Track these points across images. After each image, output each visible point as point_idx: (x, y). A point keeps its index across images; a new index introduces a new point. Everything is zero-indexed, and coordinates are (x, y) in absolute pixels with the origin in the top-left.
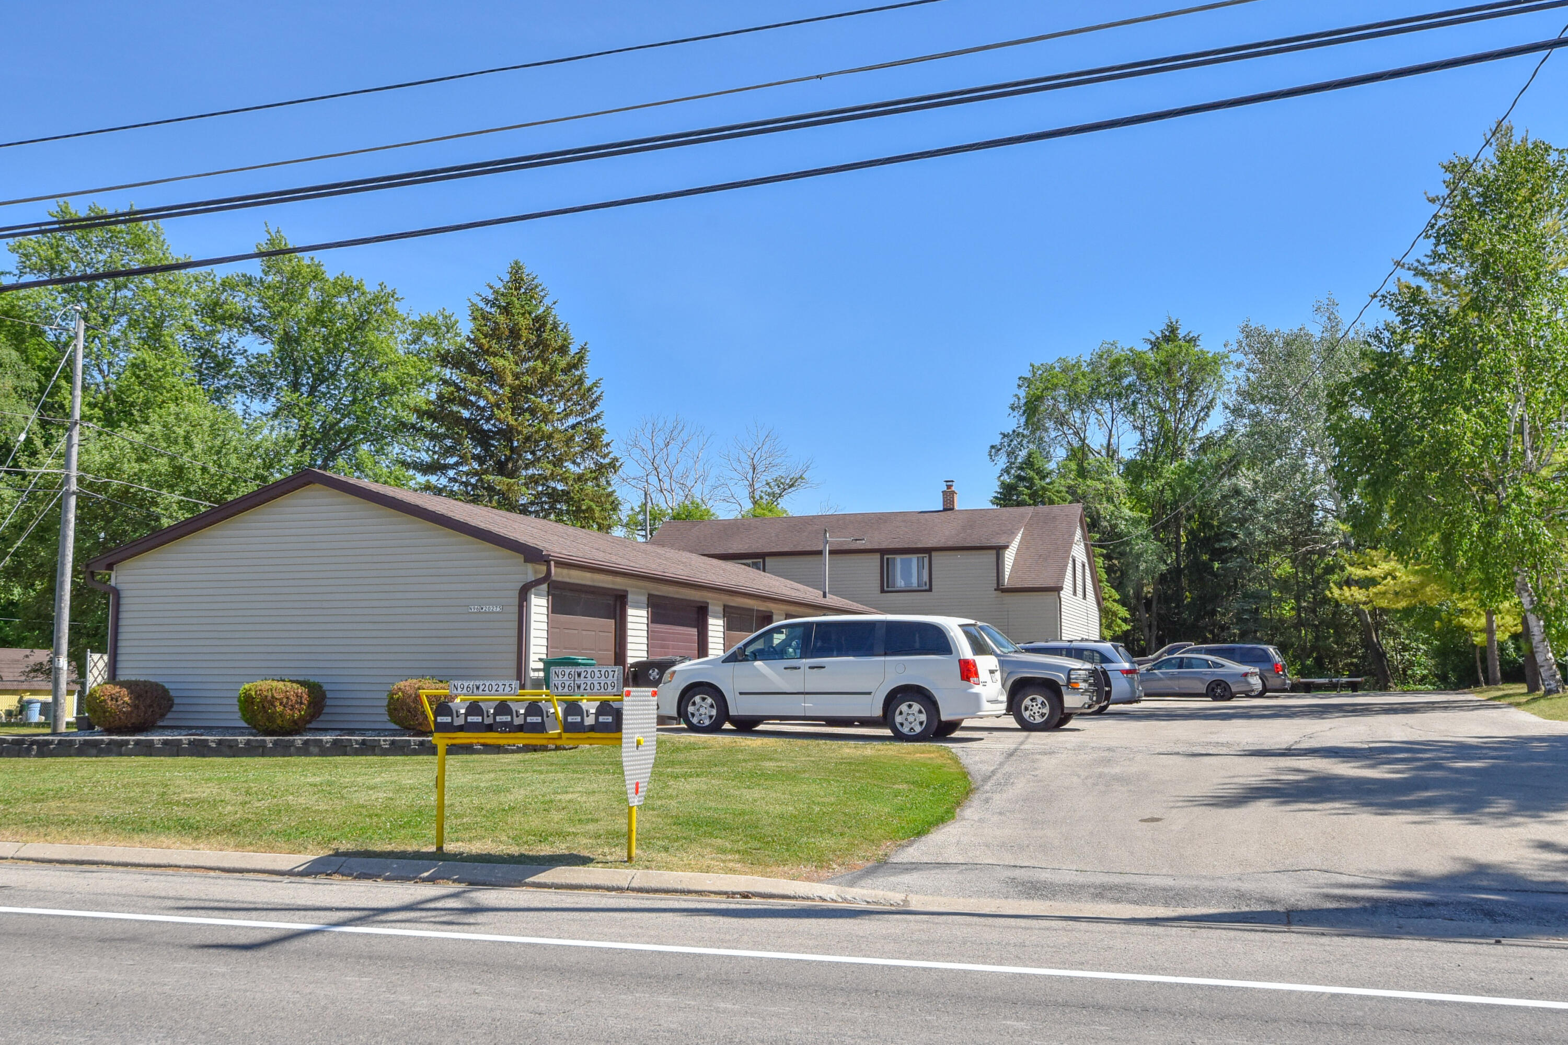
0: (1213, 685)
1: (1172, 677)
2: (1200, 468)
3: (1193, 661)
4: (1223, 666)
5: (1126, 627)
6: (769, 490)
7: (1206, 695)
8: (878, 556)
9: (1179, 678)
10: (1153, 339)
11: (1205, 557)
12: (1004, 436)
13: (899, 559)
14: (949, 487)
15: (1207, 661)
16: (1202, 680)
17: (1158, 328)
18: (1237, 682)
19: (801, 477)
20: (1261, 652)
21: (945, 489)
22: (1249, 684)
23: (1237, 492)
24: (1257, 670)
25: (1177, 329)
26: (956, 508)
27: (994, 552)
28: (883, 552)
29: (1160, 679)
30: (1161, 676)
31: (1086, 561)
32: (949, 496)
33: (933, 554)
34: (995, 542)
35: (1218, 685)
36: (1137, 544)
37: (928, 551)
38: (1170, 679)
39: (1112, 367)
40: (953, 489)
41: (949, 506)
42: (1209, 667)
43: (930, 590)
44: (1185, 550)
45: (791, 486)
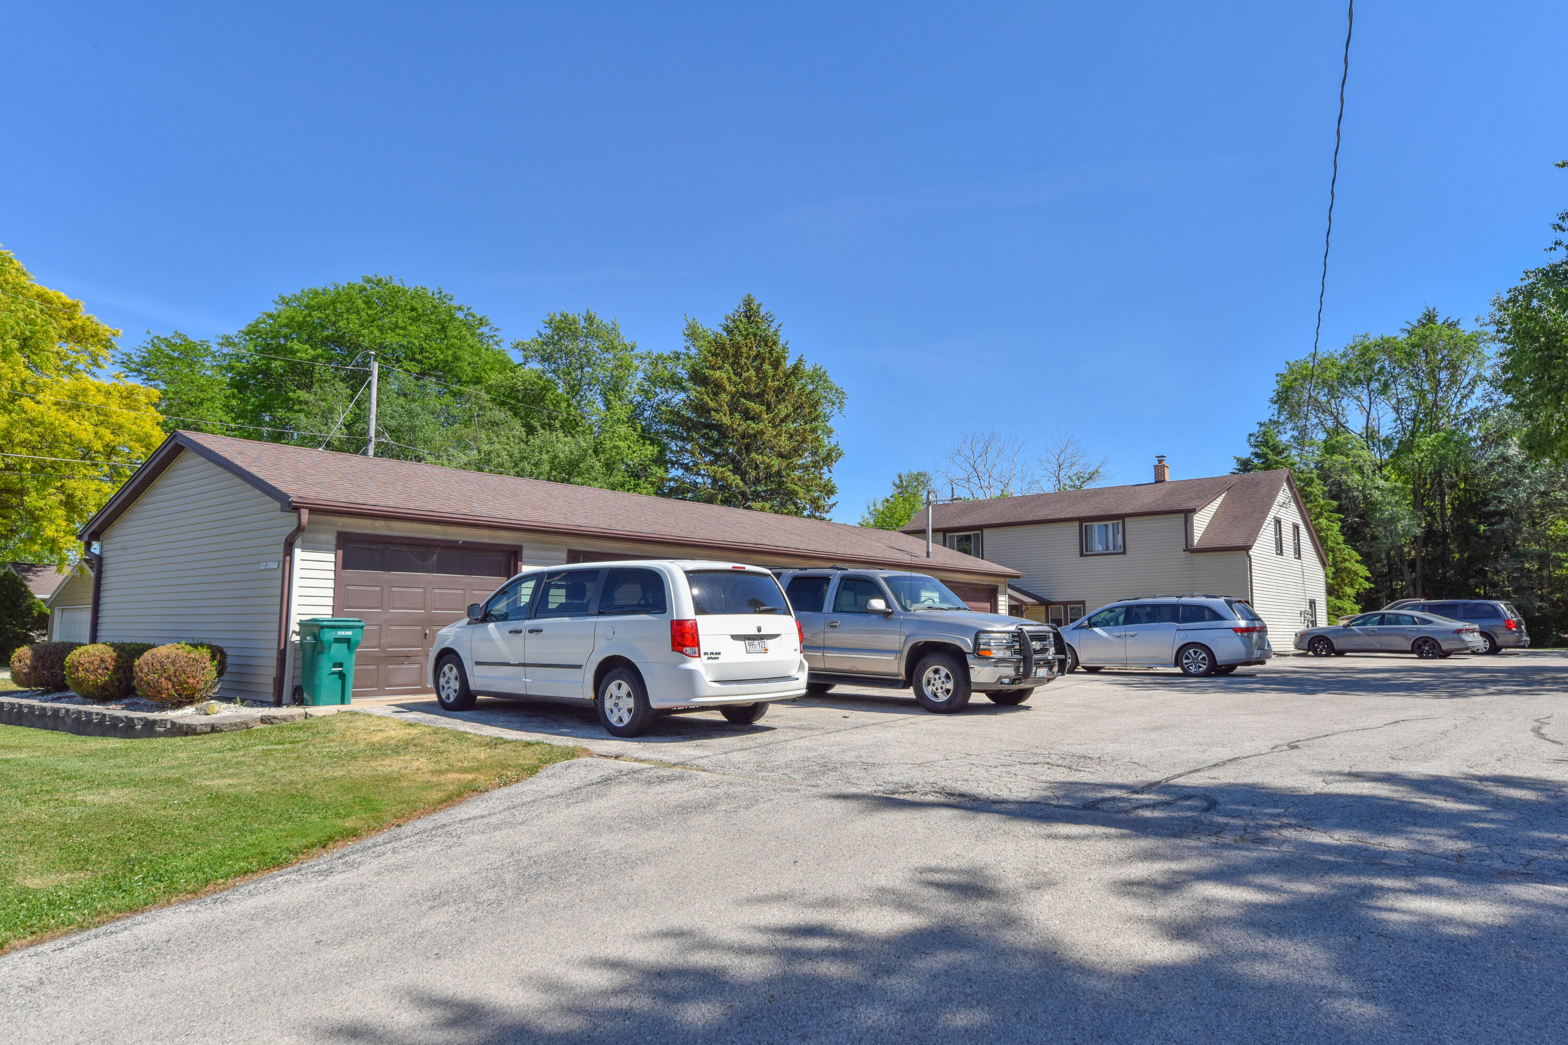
0: (1420, 642)
1: (1373, 633)
2: (1456, 438)
3: (1401, 617)
4: (1430, 622)
5: (1367, 585)
6: (1072, 483)
7: (1412, 652)
8: (1077, 524)
9: (1379, 635)
10: (1410, 328)
11: (1472, 521)
12: (1261, 425)
13: (1096, 525)
14: (1160, 461)
15: (1412, 617)
16: (1405, 637)
17: (1415, 316)
18: (1447, 639)
19: (1097, 471)
20: (1489, 608)
21: (1157, 463)
22: (1462, 641)
23: (1506, 459)
24: (1476, 626)
25: (1434, 316)
26: (1168, 479)
27: (1182, 515)
28: (1081, 520)
29: (1358, 635)
30: (1359, 632)
31: (1300, 522)
32: (1159, 471)
33: (1127, 520)
34: (1185, 506)
35: (1425, 642)
36: (1388, 510)
37: (1122, 517)
38: (1368, 635)
39: (1363, 354)
40: (1164, 463)
41: (1161, 478)
42: (1415, 623)
43: (1124, 553)
44: (1451, 516)
45: (1090, 478)
